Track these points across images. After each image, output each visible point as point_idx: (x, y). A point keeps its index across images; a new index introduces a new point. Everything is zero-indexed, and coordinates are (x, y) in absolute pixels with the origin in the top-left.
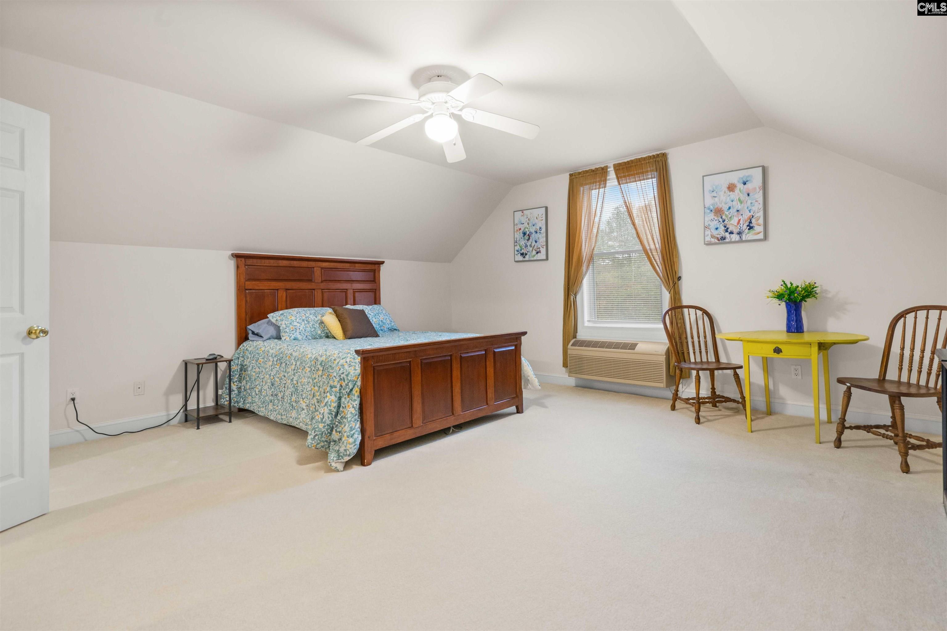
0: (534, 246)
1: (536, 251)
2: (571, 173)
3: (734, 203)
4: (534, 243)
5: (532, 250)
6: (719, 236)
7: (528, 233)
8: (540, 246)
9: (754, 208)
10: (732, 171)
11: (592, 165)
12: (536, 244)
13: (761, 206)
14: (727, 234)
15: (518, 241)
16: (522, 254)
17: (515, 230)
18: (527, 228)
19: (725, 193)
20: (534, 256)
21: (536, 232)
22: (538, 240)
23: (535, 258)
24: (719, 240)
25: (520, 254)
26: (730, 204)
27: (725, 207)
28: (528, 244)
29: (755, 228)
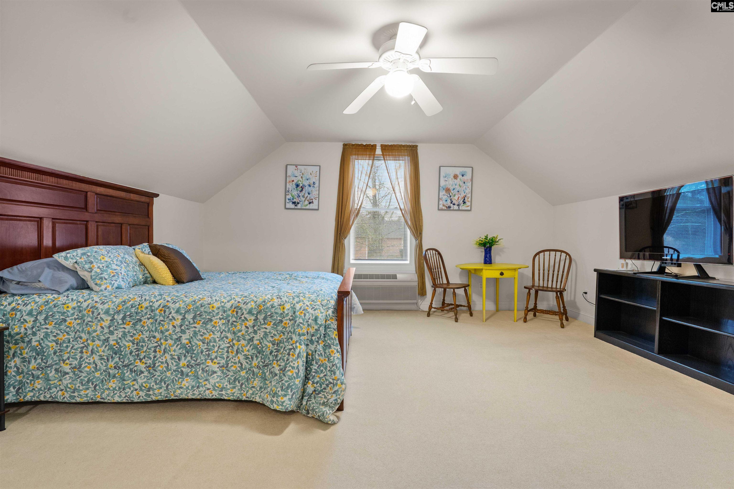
0: (307, 197)
1: (308, 201)
2: (346, 143)
3: (457, 186)
4: (307, 195)
5: (305, 200)
6: (447, 206)
7: (301, 185)
8: (313, 198)
9: (466, 191)
10: (455, 167)
11: (364, 141)
12: (309, 196)
13: (470, 191)
14: (452, 205)
15: (290, 191)
16: (294, 203)
17: (288, 181)
18: (301, 181)
19: (452, 179)
20: (307, 205)
21: (310, 186)
22: (311, 193)
23: (307, 207)
24: (447, 208)
25: (291, 203)
26: (454, 187)
27: (451, 188)
28: (300, 194)
29: (467, 203)
